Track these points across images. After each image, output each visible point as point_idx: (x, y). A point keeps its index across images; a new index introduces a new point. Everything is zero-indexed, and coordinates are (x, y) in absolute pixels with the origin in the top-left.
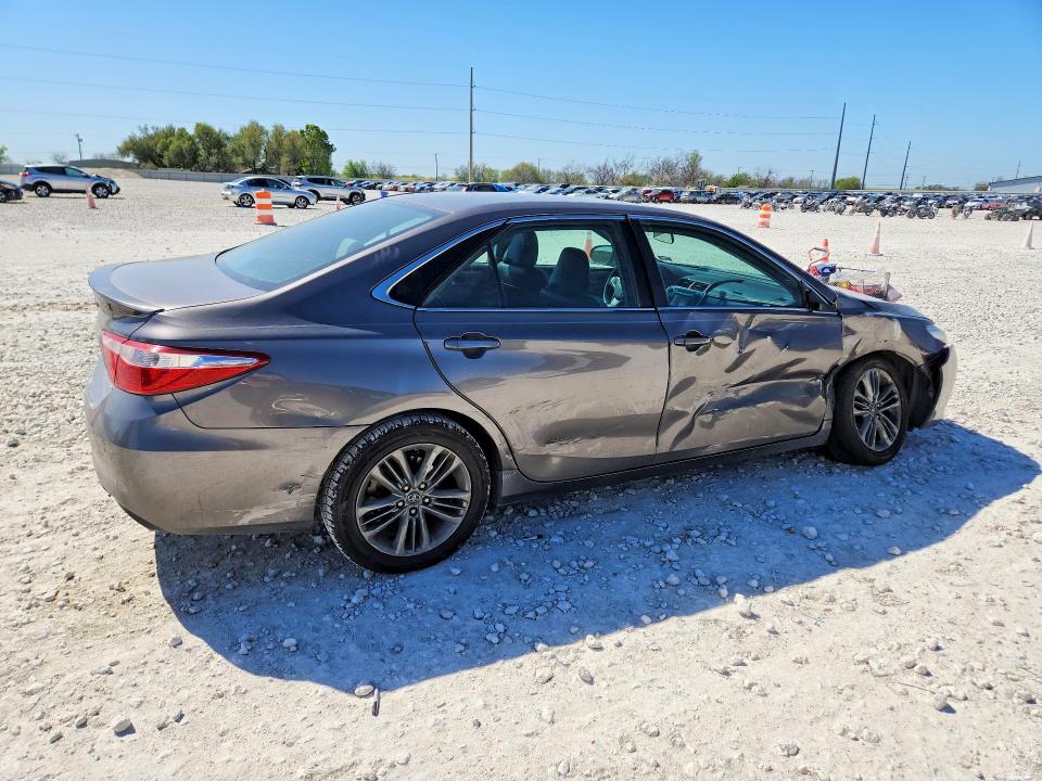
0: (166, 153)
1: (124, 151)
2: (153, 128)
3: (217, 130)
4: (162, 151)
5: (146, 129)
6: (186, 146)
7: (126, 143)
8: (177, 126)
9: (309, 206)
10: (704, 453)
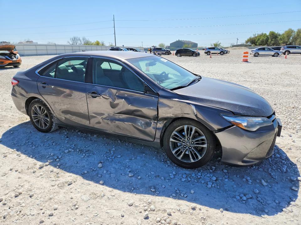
0: (258, 41)
1: (247, 42)
2: (257, 34)
3: (276, 33)
4: (257, 41)
5: (255, 35)
6: (265, 39)
7: (248, 39)
8: (264, 33)
9: (278, 56)
10: (105, 131)
